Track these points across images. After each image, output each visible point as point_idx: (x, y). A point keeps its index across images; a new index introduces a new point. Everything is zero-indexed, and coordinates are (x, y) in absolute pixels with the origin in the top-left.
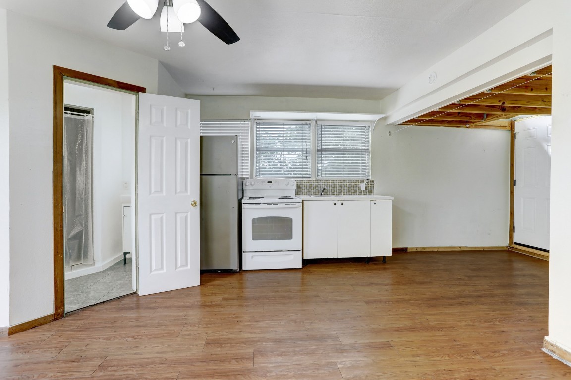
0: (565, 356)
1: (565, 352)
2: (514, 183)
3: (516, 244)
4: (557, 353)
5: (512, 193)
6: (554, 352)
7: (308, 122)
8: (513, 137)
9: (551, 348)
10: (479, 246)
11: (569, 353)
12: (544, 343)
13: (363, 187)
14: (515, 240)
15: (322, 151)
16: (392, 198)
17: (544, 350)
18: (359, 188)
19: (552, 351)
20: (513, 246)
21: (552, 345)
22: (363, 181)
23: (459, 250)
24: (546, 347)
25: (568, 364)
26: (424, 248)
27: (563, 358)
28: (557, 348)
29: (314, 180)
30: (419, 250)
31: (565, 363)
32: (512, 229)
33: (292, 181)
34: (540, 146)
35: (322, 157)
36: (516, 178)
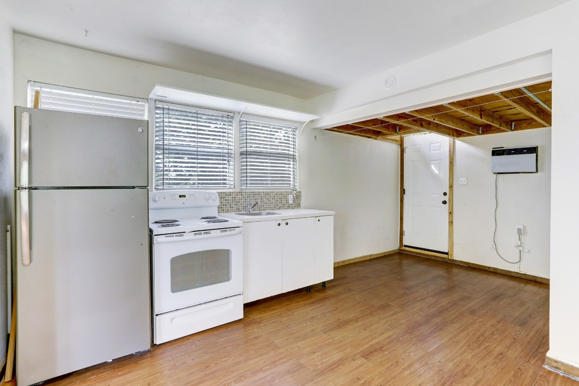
0: (571, 372)
1: (572, 368)
2: (403, 192)
3: (405, 246)
4: (562, 369)
5: (402, 201)
6: (558, 368)
7: (231, 114)
8: (402, 151)
9: (555, 364)
10: (382, 252)
11: (576, 369)
12: (547, 360)
13: (290, 199)
14: (405, 243)
15: (246, 155)
16: (334, 213)
17: (546, 367)
18: (287, 201)
19: (557, 368)
20: (404, 248)
21: (556, 362)
22: (291, 193)
23: (369, 258)
24: (548, 364)
25: (576, 379)
26: (344, 262)
27: (569, 373)
28: (562, 364)
29: (237, 193)
30: (340, 265)
31: (573, 379)
32: (402, 233)
33: (213, 194)
34: (425, 160)
35: (247, 162)
36: (405, 187)
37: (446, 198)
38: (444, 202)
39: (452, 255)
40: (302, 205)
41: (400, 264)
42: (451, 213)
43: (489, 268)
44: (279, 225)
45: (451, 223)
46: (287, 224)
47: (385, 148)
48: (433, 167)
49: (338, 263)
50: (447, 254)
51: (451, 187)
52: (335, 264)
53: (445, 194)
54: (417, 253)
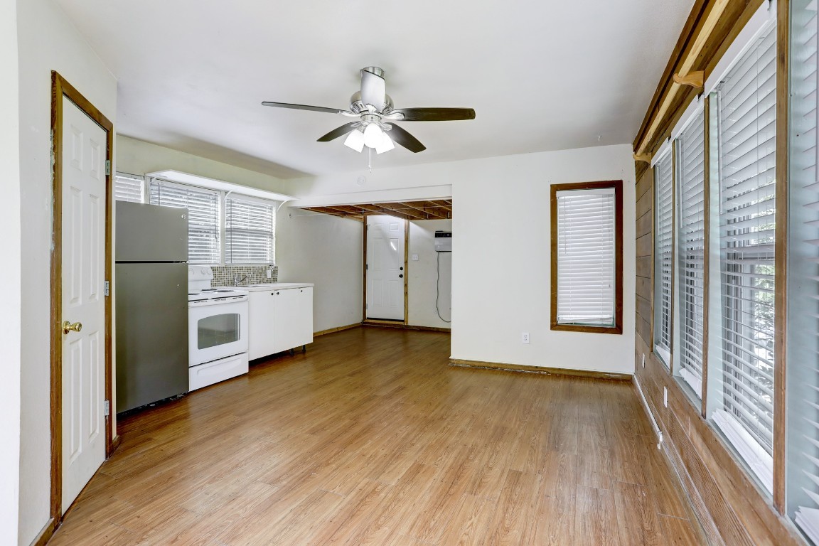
2: (366, 267)
3: (368, 318)
5: (365, 276)
7: (218, 193)
8: (365, 228)
13: (269, 274)
14: (368, 315)
15: (231, 231)
16: (313, 284)
18: (266, 276)
20: (366, 321)
22: (268, 268)
29: (223, 267)
32: (365, 307)
33: (208, 268)
34: (385, 239)
35: (231, 238)
36: (368, 263)
37: (402, 272)
38: (401, 276)
39: (407, 322)
40: (278, 279)
41: (363, 333)
42: (406, 285)
43: (434, 328)
44: (272, 294)
45: (406, 294)
46: (278, 293)
47: (351, 225)
48: (392, 244)
49: (317, 333)
50: (403, 321)
51: (406, 262)
52: (314, 334)
53: (401, 269)
54: (379, 324)
